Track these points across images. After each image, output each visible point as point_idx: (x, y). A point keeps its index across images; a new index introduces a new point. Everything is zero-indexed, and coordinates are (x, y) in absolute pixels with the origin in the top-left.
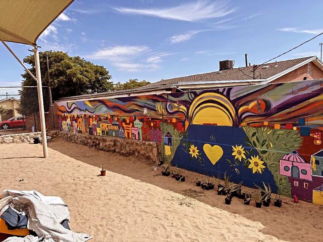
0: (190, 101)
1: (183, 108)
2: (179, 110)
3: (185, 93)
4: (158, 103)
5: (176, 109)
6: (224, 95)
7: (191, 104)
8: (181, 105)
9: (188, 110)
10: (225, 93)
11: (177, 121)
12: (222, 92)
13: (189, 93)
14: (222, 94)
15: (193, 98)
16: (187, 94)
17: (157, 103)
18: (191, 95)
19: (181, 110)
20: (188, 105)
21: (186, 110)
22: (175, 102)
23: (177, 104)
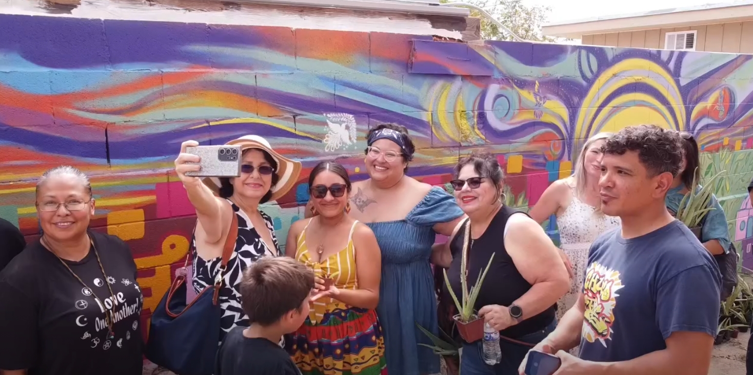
0: (584, 83)
1: (555, 109)
2: (540, 115)
3: (570, 50)
4: (440, 83)
5: (528, 117)
6: (668, 70)
7: (582, 92)
8: (549, 95)
9: (573, 116)
10: (672, 65)
11: (527, 167)
12: (667, 61)
13: (584, 53)
14: (664, 65)
15: (592, 71)
16: (575, 55)
17: (433, 85)
18: (589, 62)
19: (546, 118)
20: (576, 99)
21: (566, 118)
22: (522, 84)
23: (535, 94)
